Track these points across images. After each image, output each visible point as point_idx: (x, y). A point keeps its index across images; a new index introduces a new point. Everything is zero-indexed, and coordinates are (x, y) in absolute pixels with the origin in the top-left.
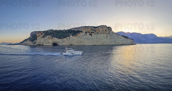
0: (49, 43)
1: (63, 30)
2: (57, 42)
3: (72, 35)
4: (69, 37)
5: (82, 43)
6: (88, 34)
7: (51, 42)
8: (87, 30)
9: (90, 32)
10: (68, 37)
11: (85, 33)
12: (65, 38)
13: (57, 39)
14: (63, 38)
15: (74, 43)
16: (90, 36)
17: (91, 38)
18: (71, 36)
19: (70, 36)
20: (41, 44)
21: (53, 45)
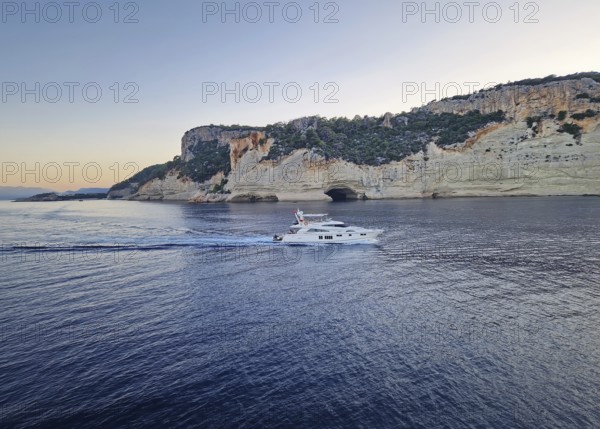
0: (307, 189)
1: (382, 119)
2: (352, 181)
3: (440, 144)
4: (420, 155)
5: (506, 185)
6: (550, 127)
7: (319, 184)
8: (540, 106)
9: (562, 115)
10: (415, 152)
11: (530, 121)
12: (398, 159)
13: (351, 164)
14: (386, 162)
15: (451, 186)
16: (568, 137)
17: (576, 150)
18: (432, 147)
19: (425, 150)
20: (262, 194)
21: (330, 198)
